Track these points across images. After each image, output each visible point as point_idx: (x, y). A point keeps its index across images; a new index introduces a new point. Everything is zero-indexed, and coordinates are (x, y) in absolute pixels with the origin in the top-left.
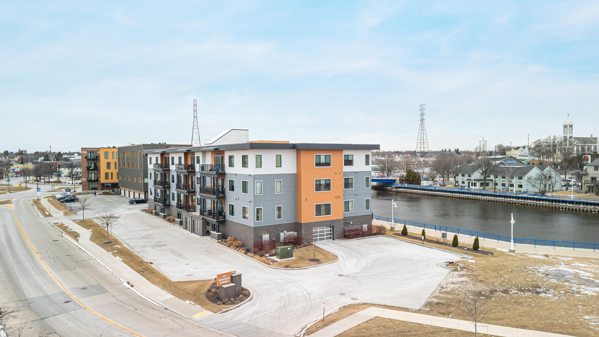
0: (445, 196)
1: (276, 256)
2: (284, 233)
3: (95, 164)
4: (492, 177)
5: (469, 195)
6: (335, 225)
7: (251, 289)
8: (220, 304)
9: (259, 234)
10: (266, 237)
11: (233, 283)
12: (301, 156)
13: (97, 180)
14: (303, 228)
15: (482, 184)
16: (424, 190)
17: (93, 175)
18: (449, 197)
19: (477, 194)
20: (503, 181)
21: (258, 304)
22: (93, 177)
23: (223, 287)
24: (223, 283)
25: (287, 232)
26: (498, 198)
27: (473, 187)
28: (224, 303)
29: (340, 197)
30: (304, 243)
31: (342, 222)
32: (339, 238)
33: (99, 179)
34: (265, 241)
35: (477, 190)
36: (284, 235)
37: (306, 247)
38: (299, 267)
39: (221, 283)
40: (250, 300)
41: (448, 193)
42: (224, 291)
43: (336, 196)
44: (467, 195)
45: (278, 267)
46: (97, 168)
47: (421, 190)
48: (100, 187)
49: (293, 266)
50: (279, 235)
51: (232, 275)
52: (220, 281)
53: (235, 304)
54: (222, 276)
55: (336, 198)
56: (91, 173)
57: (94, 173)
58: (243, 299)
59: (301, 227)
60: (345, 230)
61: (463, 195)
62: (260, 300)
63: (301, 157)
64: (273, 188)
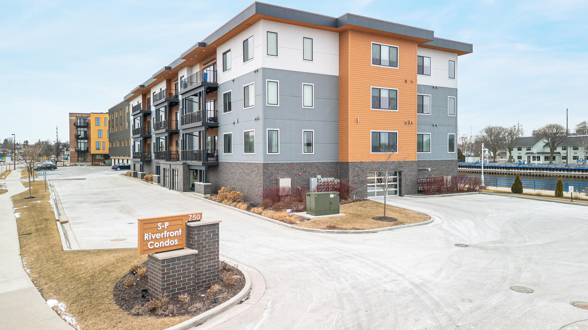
0: (498, 173)
1: (306, 212)
2: (318, 179)
3: (85, 132)
4: (559, 149)
5: (532, 171)
6: (405, 171)
7: (250, 269)
8: (138, 314)
9: (273, 177)
10: (285, 183)
11: (193, 249)
12: (348, 41)
13: (87, 151)
14: (351, 171)
15: (546, 158)
16: (470, 167)
17: (83, 145)
18: (503, 174)
19: (543, 169)
20: (575, 153)
21: (265, 315)
22: (82, 146)
23: (157, 260)
24: (157, 245)
25: (322, 177)
26: (573, 173)
27: (536, 162)
28: (153, 311)
29: (412, 123)
30: (353, 197)
31: (415, 167)
32: (410, 193)
33: (89, 149)
34: (284, 189)
35: (542, 164)
36: (318, 182)
37: (357, 202)
38: (359, 229)
39: (151, 244)
40: (241, 302)
41: (502, 170)
42: (160, 269)
43: (406, 120)
44: (529, 171)
45: (313, 228)
46: (87, 137)
47: (466, 168)
48: (90, 159)
49: (344, 227)
50: (308, 181)
51: (189, 224)
52: (146, 237)
53: (188, 313)
54: (154, 225)
55: (406, 123)
56: (80, 143)
57: (84, 142)
58: (220, 296)
59: (348, 168)
60: (419, 182)
61: (524, 171)
62: (274, 302)
63: (348, 43)
64: (299, 97)
